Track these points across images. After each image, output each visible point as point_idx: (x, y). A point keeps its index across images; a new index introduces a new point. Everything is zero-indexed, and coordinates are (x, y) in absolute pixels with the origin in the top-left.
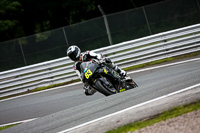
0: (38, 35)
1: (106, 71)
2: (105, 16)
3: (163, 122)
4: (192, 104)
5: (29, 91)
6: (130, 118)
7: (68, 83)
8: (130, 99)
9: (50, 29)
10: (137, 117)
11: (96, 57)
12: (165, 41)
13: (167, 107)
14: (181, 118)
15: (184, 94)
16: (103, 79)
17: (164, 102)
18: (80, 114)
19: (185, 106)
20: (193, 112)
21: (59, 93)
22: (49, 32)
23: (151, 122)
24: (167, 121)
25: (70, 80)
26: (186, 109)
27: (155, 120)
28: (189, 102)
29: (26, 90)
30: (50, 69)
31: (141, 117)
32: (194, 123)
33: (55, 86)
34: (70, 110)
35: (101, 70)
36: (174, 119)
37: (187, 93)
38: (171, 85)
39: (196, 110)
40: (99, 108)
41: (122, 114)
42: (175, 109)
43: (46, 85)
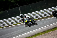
2: (19, 7)
4: (44, 32)
12: (36, 14)
13: (37, 33)
14: (41, 36)
19: (42, 32)
24: (37, 37)
26: (42, 33)
32: (44, 37)
35: (29, 20)
36: (39, 36)
37: (42, 29)
39: (45, 33)
40: (17, 33)
41: (24, 35)
42: (39, 33)
43: (2, 27)
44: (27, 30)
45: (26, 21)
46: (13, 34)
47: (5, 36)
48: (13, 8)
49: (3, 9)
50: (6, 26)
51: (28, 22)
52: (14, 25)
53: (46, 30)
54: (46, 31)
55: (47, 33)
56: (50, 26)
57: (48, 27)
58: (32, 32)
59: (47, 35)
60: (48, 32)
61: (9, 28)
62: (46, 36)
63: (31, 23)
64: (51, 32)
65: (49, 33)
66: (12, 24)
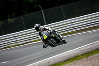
0: (9, 20)
1: (54, 36)
2: (42, 11)
3: (71, 63)
4: (85, 54)
5: (5, 48)
6: (55, 61)
7: (24, 44)
8: (55, 52)
9: (15, 17)
10: (58, 61)
11: (48, 29)
12: (72, 23)
13: (73, 56)
14: (80, 61)
15: (81, 49)
16: (52, 39)
17: (72, 53)
18: (30, 59)
19: (82, 55)
20: (86, 58)
21: (20, 48)
22: (15, 18)
23: (65, 63)
24: (73, 63)
25: (25, 42)
26: (82, 57)
27: (67, 62)
28: (84, 53)
29: (3, 47)
30: (15, 37)
31: (60, 60)
32: (86, 64)
33: (18, 45)
34: (25, 57)
35: (51, 35)
36: (76, 61)
37: (83, 49)
38: (75, 44)
39: (87, 57)
40: (40, 56)
41: (51, 59)
42: (77, 57)
43: (13, 45)
44: (57, 51)
45: (45, 37)
46: (32, 58)
47: (19, 61)
48: (32, 13)
49: (14, 14)
50: (19, 43)
51: (49, 38)
52: (33, 42)
53: (89, 50)
54: (89, 53)
55: (91, 56)
56: (96, 44)
57: (92, 46)
58: (65, 55)
59: (91, 59)
60: (93, 54)
61: (25, 47)
62: (89, 62)
63: (54, 41)
64: (97, 55)
65: (94, 56)
66: (30, 41)
